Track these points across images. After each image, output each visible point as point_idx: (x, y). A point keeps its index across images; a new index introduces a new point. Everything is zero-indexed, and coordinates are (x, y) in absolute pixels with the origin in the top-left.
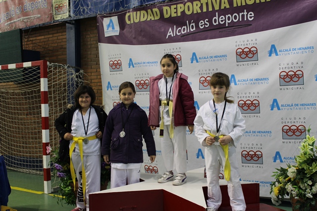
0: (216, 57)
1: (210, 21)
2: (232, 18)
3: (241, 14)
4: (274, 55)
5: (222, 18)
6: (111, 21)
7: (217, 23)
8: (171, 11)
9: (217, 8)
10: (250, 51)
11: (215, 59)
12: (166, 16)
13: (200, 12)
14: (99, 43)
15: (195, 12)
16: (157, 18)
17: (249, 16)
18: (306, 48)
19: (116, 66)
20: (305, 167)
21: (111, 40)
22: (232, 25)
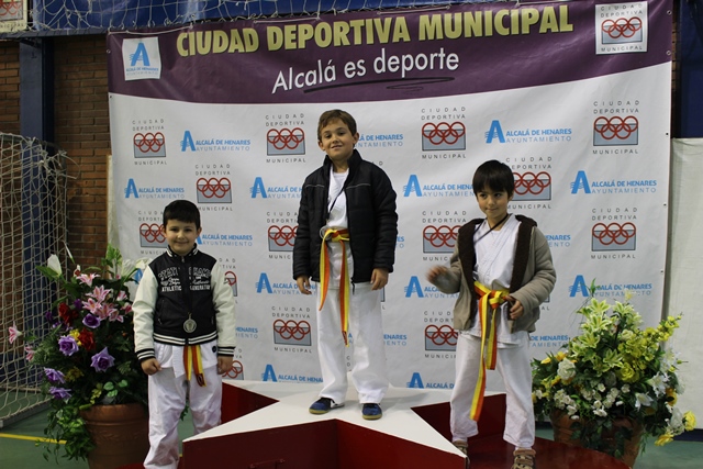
0: (380, 138)
1: (369, 65)
2: (413, 62)
3: (432, 56)
4: (496, 140)
5: (394, 60)
6: (141, 47)
7: (383, 69)
8: (283, 37)
9: (384, 39)
10: (450, 130)
11: (378, 141)
12: (272, 46)
13: (348, 43)
14: (110, 94)
15: (337, 43)
16: (250, 49)
17: (448, 61)
18: (557, 132)
19: (150, 146)
20: (592, 358)
21: (142, 89)
22: (414, 75)
